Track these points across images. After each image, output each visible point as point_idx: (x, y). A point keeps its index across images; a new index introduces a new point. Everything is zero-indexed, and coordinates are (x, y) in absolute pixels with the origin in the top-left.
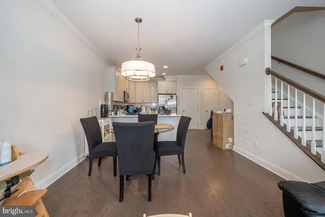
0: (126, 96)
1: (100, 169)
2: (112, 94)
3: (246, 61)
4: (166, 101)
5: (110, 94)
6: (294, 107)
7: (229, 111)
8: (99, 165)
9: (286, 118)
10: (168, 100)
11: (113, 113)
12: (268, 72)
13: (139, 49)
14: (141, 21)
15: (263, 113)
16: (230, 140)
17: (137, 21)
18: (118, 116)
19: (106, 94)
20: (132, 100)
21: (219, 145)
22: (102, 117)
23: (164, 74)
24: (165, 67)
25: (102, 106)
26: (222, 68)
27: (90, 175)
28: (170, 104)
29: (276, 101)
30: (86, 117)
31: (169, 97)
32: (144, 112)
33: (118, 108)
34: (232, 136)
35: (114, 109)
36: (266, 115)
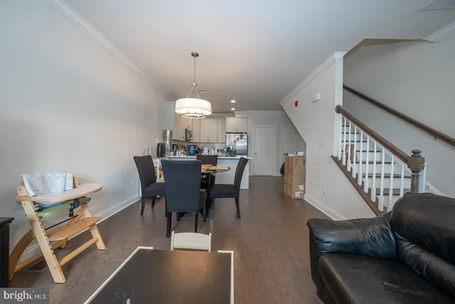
0: (188, 135)
1: (153, 210)
2: (171, 131)
3: (318, 97)
4: (235, 142)
5: (168, 132)
6: (373, 151)
7: (301, 154)
8: (153, 206)
9: (358, 163)
10: (238, 139)
11: (172, 153)
12: (339, 110)
13: (194, 84)
14: (197, 55)
15: (332, 156)
16: (301, 187)
17: (193, 55)
18: (177, 156)
19: (165, 131)
20: (195, 139)
21: (289, 194)
22: (158, 156)
23: (233, 109)
24: (233, 101)
25: (158, 144)
26: (296, 104)
27: (142, 214)
28: (240, 145)
29: (350, 143)
30: (140, 155)
31: (238, 136)
32: (205, 153)
33: (178, 148)
34: (304, 183)
35: (173, 149)
36: (335, 159)
